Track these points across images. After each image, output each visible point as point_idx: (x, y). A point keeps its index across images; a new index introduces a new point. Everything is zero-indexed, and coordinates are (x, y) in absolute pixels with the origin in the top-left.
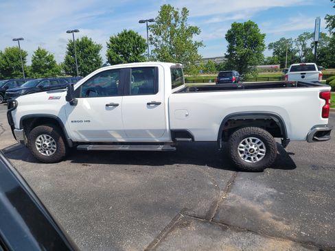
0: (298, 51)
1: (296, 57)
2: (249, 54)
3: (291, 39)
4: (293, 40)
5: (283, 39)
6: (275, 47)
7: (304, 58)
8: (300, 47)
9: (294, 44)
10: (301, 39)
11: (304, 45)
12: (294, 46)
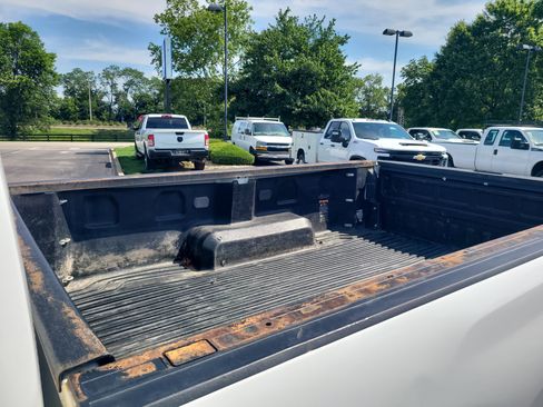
0: (105, 94)
1: (103, 103)
2: (26, 86)
3: (92, 73)
4: (96, 75)
5: (77, 71)
6: (66, 82)
7: (116, 106)
8: (108, 88)
9: (98, 82)
10: (107, 74)
11: (114, 86)
12: (98, 86)
